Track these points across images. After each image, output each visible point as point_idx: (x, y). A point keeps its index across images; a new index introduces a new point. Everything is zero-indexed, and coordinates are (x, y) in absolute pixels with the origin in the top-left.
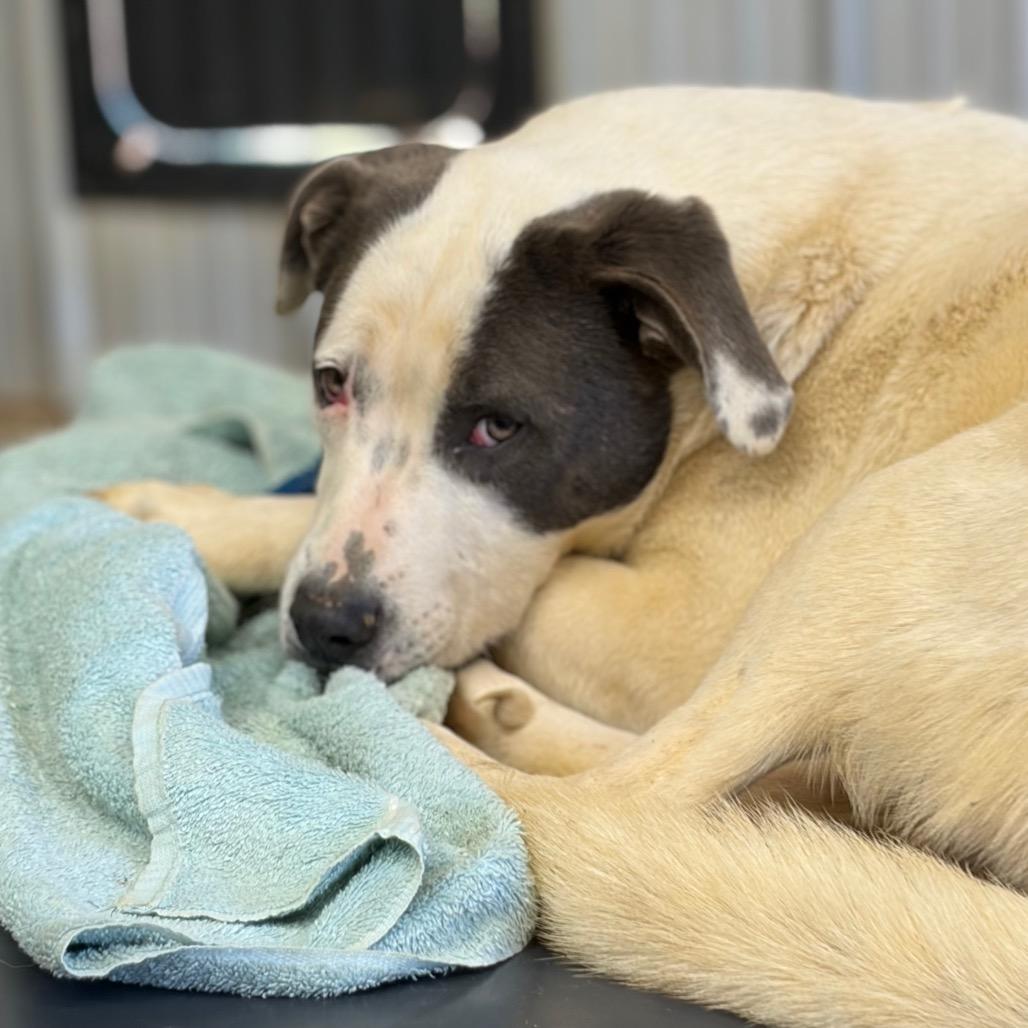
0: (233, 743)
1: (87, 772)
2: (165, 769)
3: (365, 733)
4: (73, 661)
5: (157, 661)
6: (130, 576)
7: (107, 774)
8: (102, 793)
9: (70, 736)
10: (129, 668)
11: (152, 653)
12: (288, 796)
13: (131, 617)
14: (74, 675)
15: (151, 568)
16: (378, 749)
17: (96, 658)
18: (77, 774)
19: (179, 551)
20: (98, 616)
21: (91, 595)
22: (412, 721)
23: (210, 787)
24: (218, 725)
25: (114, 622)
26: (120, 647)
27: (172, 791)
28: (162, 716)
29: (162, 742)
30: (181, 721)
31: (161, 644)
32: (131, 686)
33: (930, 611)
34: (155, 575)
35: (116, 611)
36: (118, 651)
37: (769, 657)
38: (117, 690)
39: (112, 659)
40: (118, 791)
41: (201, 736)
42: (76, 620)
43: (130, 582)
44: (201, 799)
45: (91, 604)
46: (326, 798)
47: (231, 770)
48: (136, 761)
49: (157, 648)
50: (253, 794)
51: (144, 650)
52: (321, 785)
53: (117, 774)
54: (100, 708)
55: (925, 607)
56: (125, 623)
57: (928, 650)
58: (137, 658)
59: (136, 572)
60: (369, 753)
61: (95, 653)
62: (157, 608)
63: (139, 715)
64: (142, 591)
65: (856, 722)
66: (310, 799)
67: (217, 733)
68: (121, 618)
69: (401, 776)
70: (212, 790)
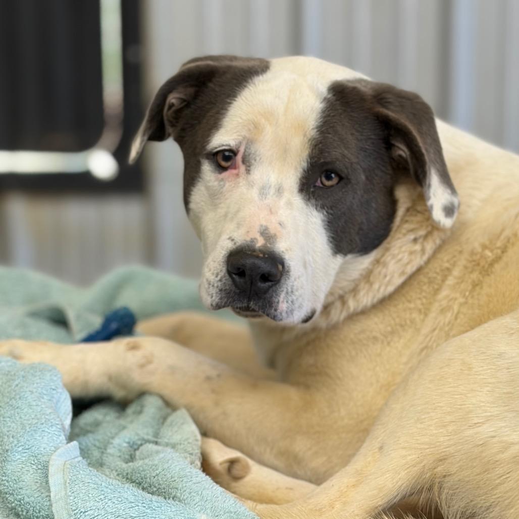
0: (110, 485)
1: (20, 502)
2: (70, 500)
3: (175, 481)
4: (5, 440)
5: (53, 440)
6: (32, 392)
7: (33, 503)
8: (29, 514)
9: (8, 481)
10: (39, 444)
11: (50, 435)
12: (145, 514)
13: (36, 415)
14: (7, 448)
15: (42, 388)
16: (185, 489)
17: (20, 438)
18: (13, 502)
19: (55, 378)
20: (17, 415)
21: (10, 403)
22: (200, 474)
23: (98, 509)
24: (99, 475)
25: (26, 418)
26: (33, 432)
27: (75, 512)
28: (65, 470)
29: (68, 485)
30: (78, 473)
31: (54, 431)
32: (41, 454)
33: (491, 416)
34: (45, 392)
35: (26, 412)
36: (32, 435)
37: (398, 441)
38: (32, 456)
39: (29, 439)
40: (40, 512)
41: (91, 481)
42: (4, 418)
43: (33, 396)
44: (93, 516)
45: (11, 408)
46: (166, 515)
47: (110, 500)
48: (52, 495)
49: (53, 433)
50: (124, 513)
51: (46, 434)
52: (162, 508)
53: (39, 503)
54: (24, 466)
55: (489, 414)
56: (33, 419)
57: (494, 437)
58: (43, 438)
59: (35, 390)
60: (179, 491)
61: (19, 436)
62: (50, 411)
63: (52, 470)
64: (40, 401)
65: (449, 475)
66: (157, 516)
67: (99, 479)
68: (30, 416)
69: (200, 504)
70: (99, 511)
